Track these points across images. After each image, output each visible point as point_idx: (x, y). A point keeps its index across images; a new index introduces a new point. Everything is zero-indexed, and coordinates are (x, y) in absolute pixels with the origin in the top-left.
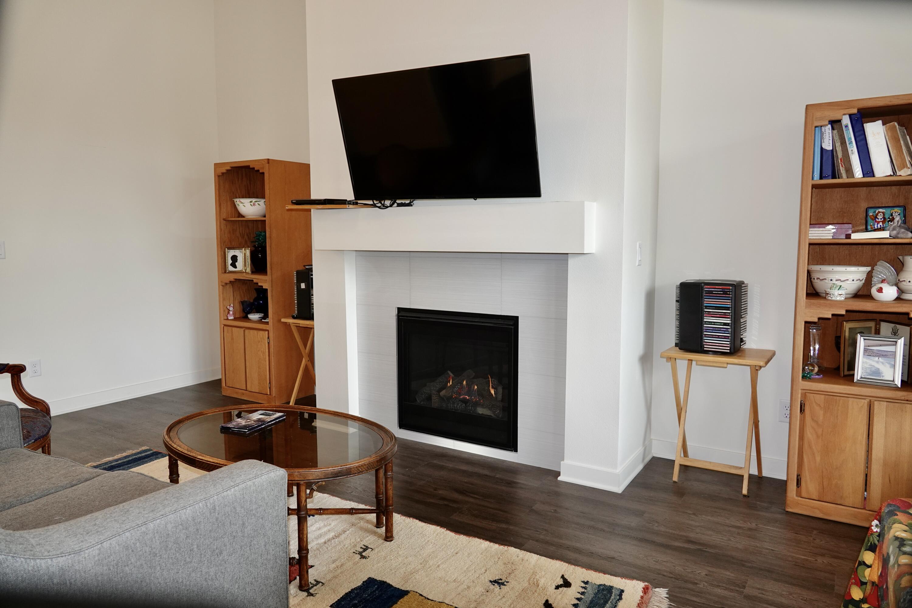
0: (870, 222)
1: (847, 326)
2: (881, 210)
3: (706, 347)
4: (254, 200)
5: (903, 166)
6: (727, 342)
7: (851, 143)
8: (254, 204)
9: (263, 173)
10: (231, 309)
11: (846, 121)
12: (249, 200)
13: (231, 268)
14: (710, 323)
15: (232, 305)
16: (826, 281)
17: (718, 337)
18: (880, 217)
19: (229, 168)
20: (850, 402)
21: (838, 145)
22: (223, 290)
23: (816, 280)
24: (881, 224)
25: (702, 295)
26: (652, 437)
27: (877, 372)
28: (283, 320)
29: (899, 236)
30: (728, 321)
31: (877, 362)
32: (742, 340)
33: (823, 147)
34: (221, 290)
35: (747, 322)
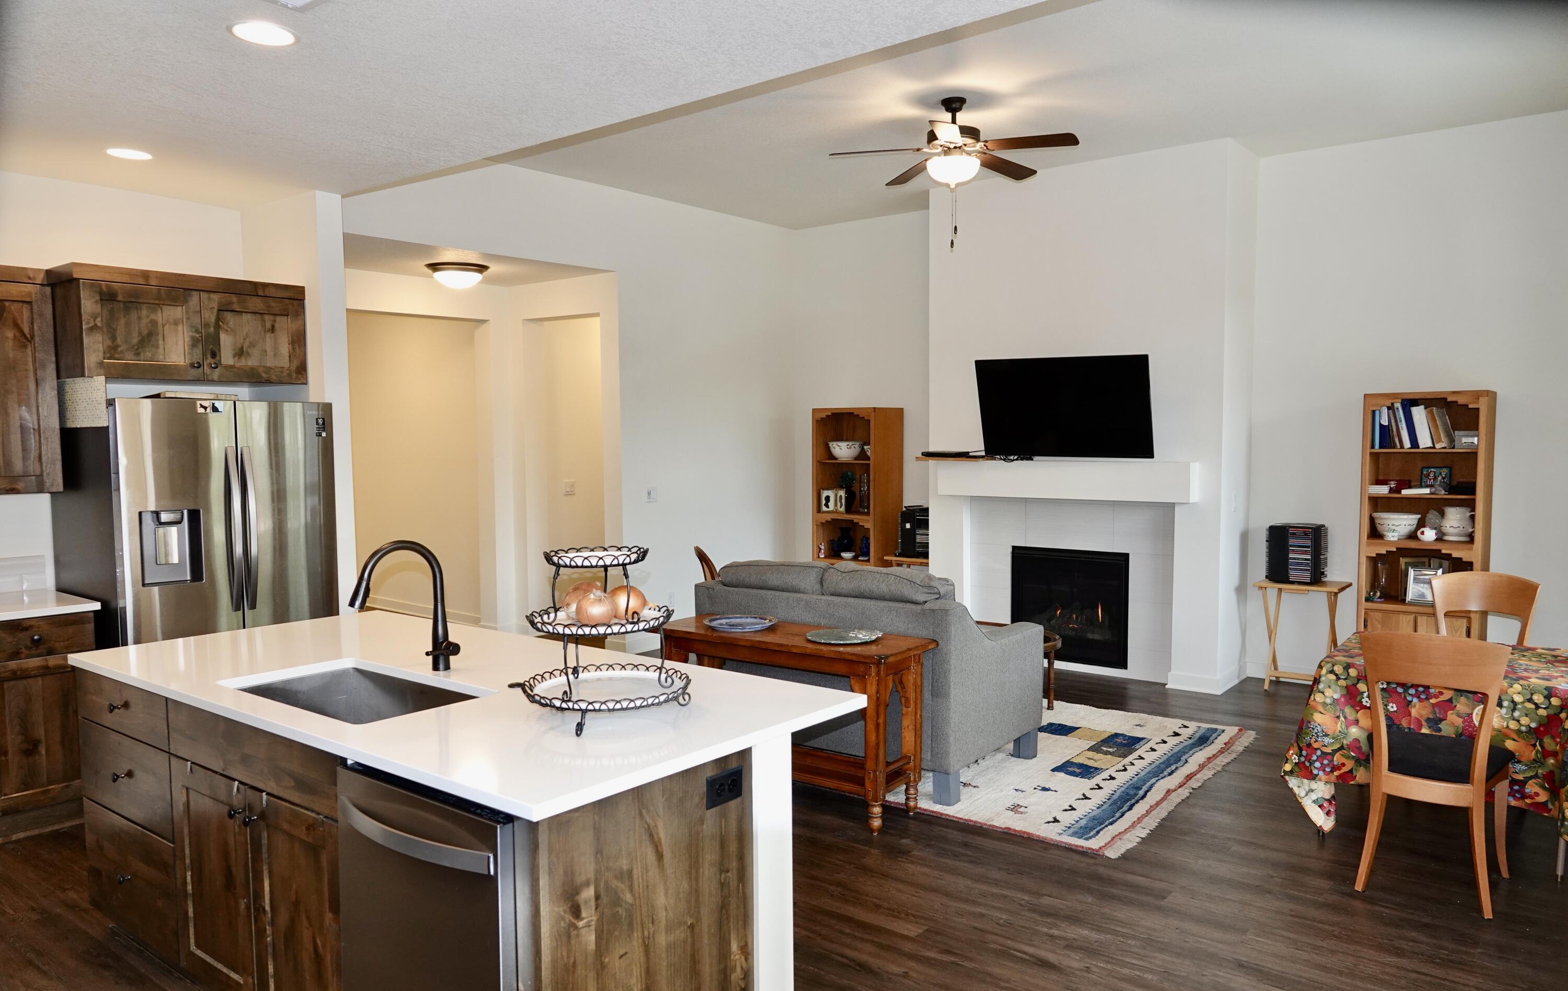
0: (1424, 479)
1: (1403, 561)
2: (1432, 470)
3: (1292, 579)
4: (850, 444)
5: (1440, 441)
6: (1308, 574)
7: (1401, 421)
8: (850, 448)
9: (869, 421)
10: (823, 548)
11: (1398, 405)
12: (846, 444)
13: (824, 509)
14: (1294, 559)
15: (823, 544)
16: (1385, 526)
17: (1301, 570)
18: (1432, 475)
19: (830, 414)
20: (1401, 617)
21: (1393, 421)
22: (817, 528)
23: (1378, 525)
24: (1432, 480)
25: (1288, 536)
26: (1247, 660)
27: (1423, 595)
28: (885, 558)
29: (1437, 492)
30: (1309, 557)
31: (1423, 587)
32: (1323, 573)
33: (1381, 423)
34: (815, 529)
35: (1328, 559)
